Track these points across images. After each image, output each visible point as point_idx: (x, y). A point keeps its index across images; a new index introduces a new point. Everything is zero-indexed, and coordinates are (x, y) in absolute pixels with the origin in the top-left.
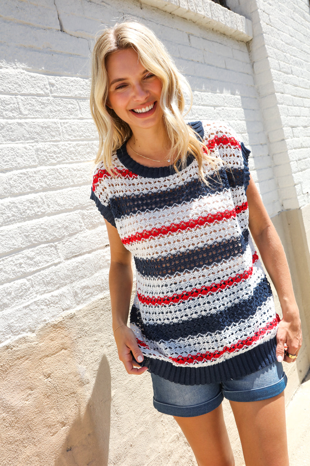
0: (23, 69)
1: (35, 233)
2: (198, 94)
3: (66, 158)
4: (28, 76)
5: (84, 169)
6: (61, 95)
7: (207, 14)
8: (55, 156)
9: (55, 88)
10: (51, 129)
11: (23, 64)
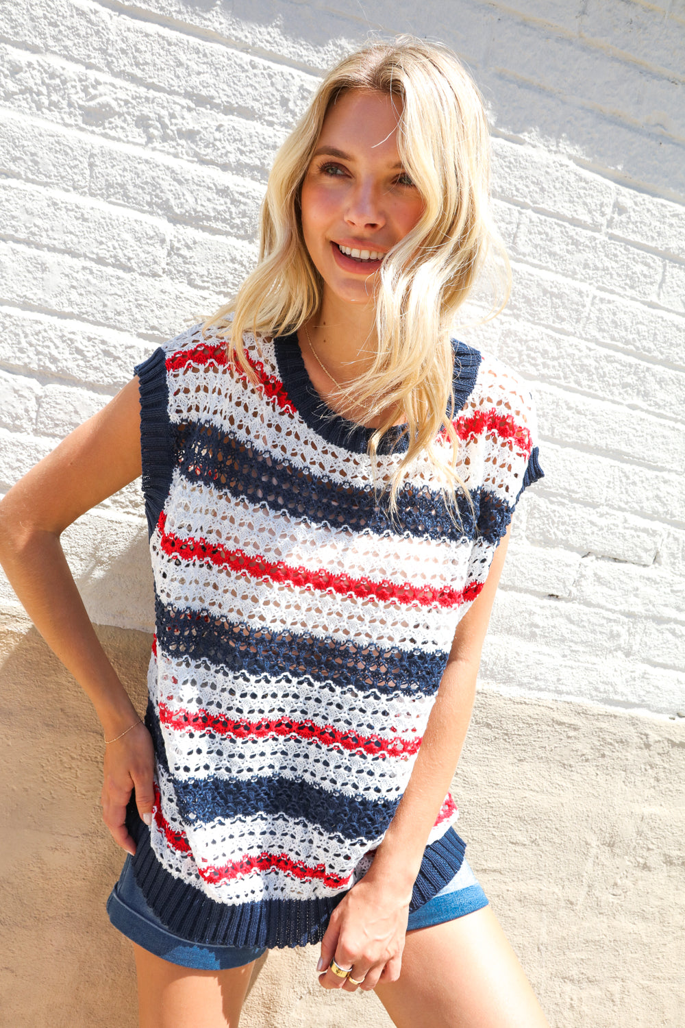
0: (570, 157)
3: (565, 374)
4: (573, 175)
5: (593, 414)
6: (632, 237)
8: (540, 360)
9: (624, 218)
10: (563, 303)
11: (577, 147)
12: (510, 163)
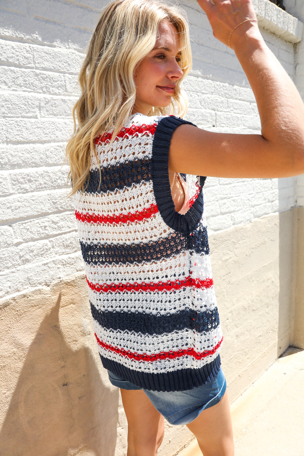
0: (75, 49)
1: (62, 201)
2: (237, 89)
4: (78, 57)
7: (260, 13)
11: (76, 45)
12: (53, 56)
